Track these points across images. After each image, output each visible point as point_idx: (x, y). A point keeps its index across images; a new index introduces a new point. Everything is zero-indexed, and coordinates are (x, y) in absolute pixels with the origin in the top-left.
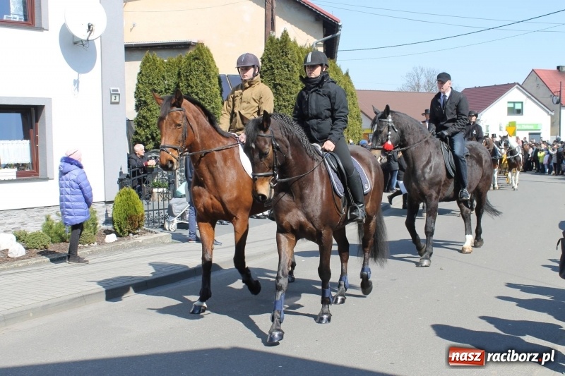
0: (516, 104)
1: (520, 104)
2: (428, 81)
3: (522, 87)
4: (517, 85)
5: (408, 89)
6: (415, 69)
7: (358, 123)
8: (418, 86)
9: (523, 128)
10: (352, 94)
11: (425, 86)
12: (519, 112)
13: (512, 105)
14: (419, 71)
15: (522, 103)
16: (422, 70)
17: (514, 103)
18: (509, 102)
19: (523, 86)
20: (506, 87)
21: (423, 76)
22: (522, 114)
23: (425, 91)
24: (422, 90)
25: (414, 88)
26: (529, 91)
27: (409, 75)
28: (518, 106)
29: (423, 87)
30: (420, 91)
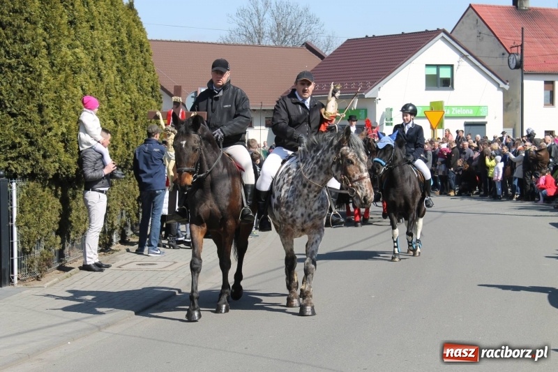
0: (441, 70)
1: (449, 70)
2: (278, 25)
3: (451, 38)
4: (442, 34)
5: (241, 40)
7: (154, 103)
8: (260, 34)
9: (453, 114)
10: (141, 45)
11: (272, 35)
12: (447, 83)
13: (433, 71)
14: (261, 6)
15: (452, 66)
16: (267, 4)
17: (438, 66)
18: (427, 65)
19: (453, 35)
20: (423, 38)
21: (267, 16)
22: (453, 88)
23: (272, 44)
24: (267, 41)
25: (250, 38)
26: (464, 44)
28: (445, 74)
29: (270, 36)
30: (263, 43)
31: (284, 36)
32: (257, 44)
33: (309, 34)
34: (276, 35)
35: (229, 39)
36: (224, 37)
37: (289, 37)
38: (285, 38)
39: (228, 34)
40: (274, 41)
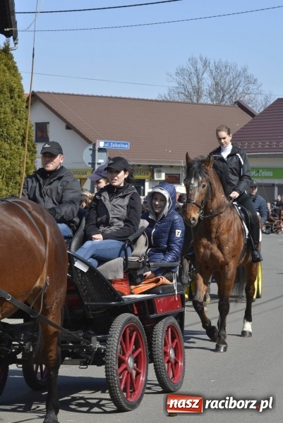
2: (217, 84)
5: (182, 98)
6: (193, 62)
8: (198, 92)
11: (210, 94)
14: (200, 66)
16: (206, 64)
21: (206, 75)
23: (209, 102)
24: (205, 100)
25: (189, 96)
27: (181, 72)
29: (208, 95)
30: (202, 101)
31: (221, 95)
32: (195, 101)
33: (247, 94)
34: (215, 94)
35: (168, 98)
36: (163, 95)
37: (227, 96)
38: (223, 96)
39: (167, 92)
40: (212, 100)
